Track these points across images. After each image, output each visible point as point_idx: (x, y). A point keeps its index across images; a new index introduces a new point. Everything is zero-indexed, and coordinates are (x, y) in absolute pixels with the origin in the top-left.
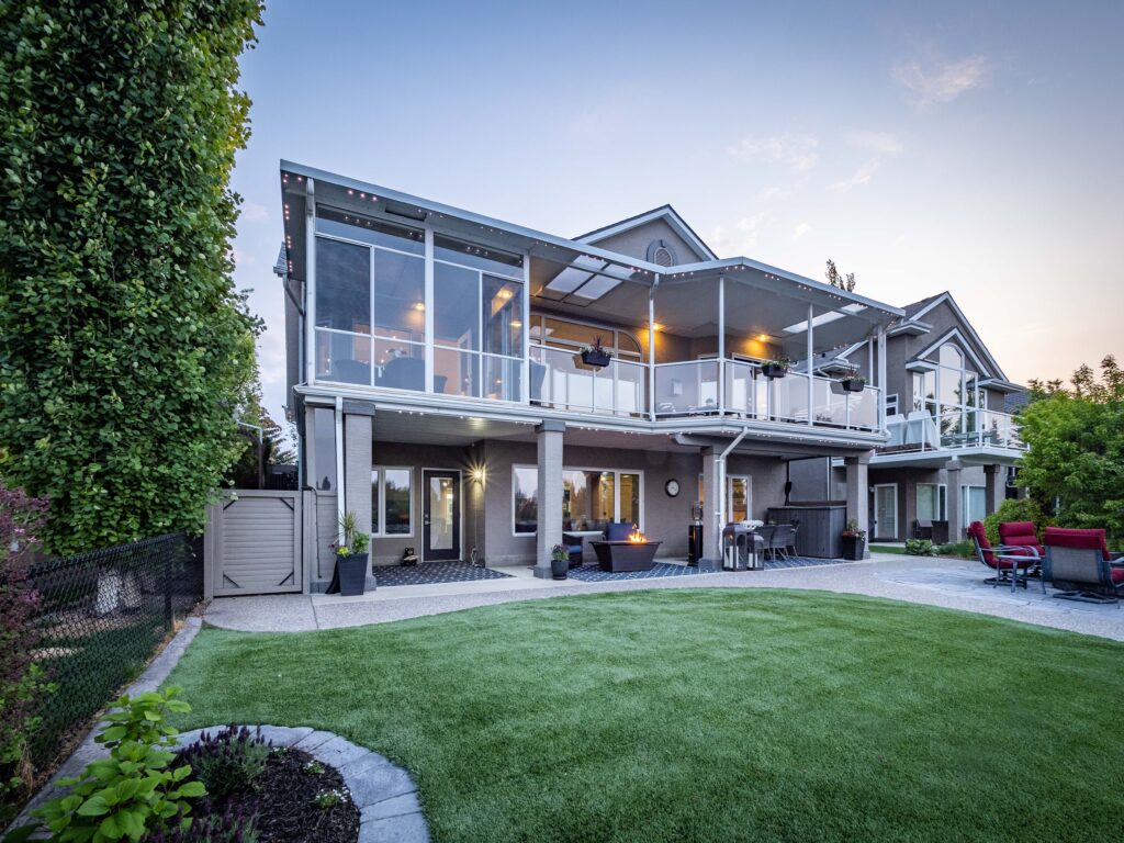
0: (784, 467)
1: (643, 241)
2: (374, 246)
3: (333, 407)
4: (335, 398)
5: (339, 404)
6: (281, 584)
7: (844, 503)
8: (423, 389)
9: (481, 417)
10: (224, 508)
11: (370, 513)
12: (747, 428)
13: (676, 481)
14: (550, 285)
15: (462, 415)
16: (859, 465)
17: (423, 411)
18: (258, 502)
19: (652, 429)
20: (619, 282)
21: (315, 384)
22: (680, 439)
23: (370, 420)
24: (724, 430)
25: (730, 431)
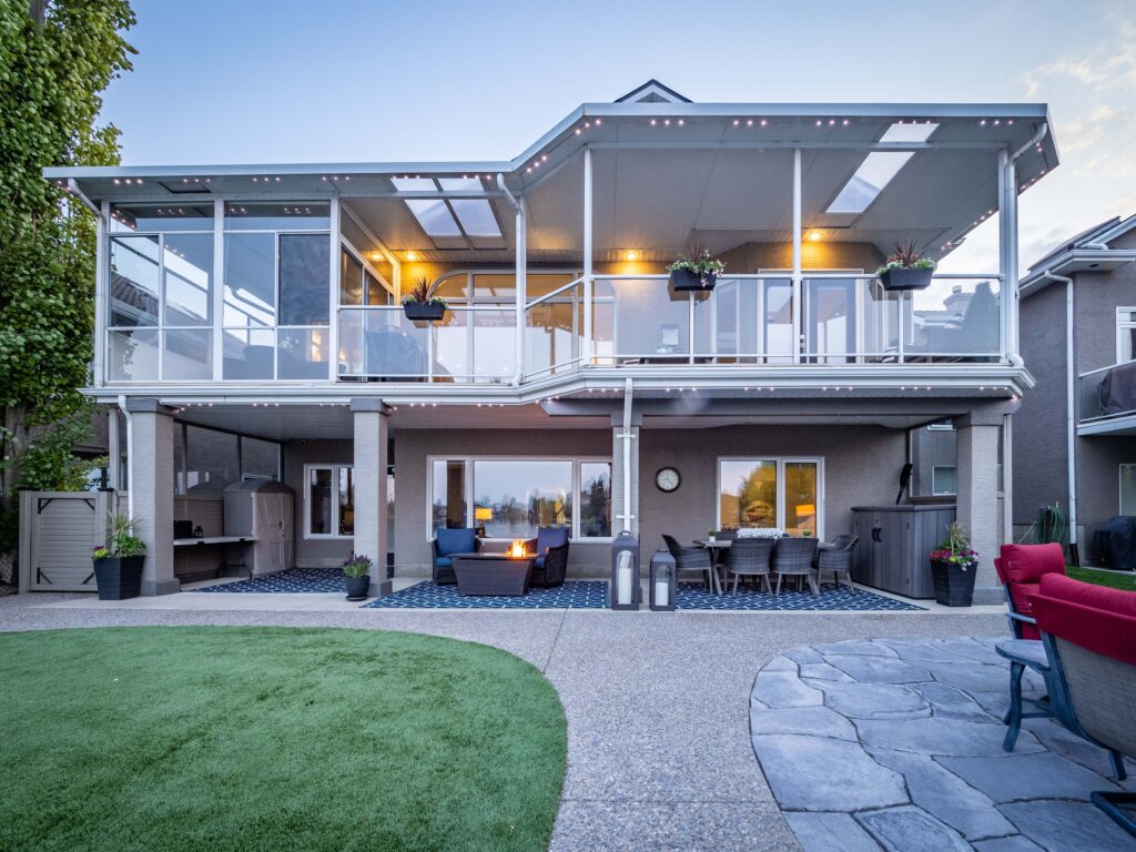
0: (901, 440)
2: (162, 232)
3: (118, 405)
4: (117, 396)
5: (122, 403)
6: (85, 583)
7: (953, 500)
9: (277, 401)
10: (40, 509)
11: (153, 515)
12: (632, 380)
13: (674, 469)
14: (429, 233)
15: (255, 401)
16: (974, 428)
17: (211, 401)
18: (67, 504)
19: (520, 396)
20: (486, 202)
21: (104, 384)
22: (552, 408)
23: (153, 416)
24: (591, 386)
25: (603, 386)
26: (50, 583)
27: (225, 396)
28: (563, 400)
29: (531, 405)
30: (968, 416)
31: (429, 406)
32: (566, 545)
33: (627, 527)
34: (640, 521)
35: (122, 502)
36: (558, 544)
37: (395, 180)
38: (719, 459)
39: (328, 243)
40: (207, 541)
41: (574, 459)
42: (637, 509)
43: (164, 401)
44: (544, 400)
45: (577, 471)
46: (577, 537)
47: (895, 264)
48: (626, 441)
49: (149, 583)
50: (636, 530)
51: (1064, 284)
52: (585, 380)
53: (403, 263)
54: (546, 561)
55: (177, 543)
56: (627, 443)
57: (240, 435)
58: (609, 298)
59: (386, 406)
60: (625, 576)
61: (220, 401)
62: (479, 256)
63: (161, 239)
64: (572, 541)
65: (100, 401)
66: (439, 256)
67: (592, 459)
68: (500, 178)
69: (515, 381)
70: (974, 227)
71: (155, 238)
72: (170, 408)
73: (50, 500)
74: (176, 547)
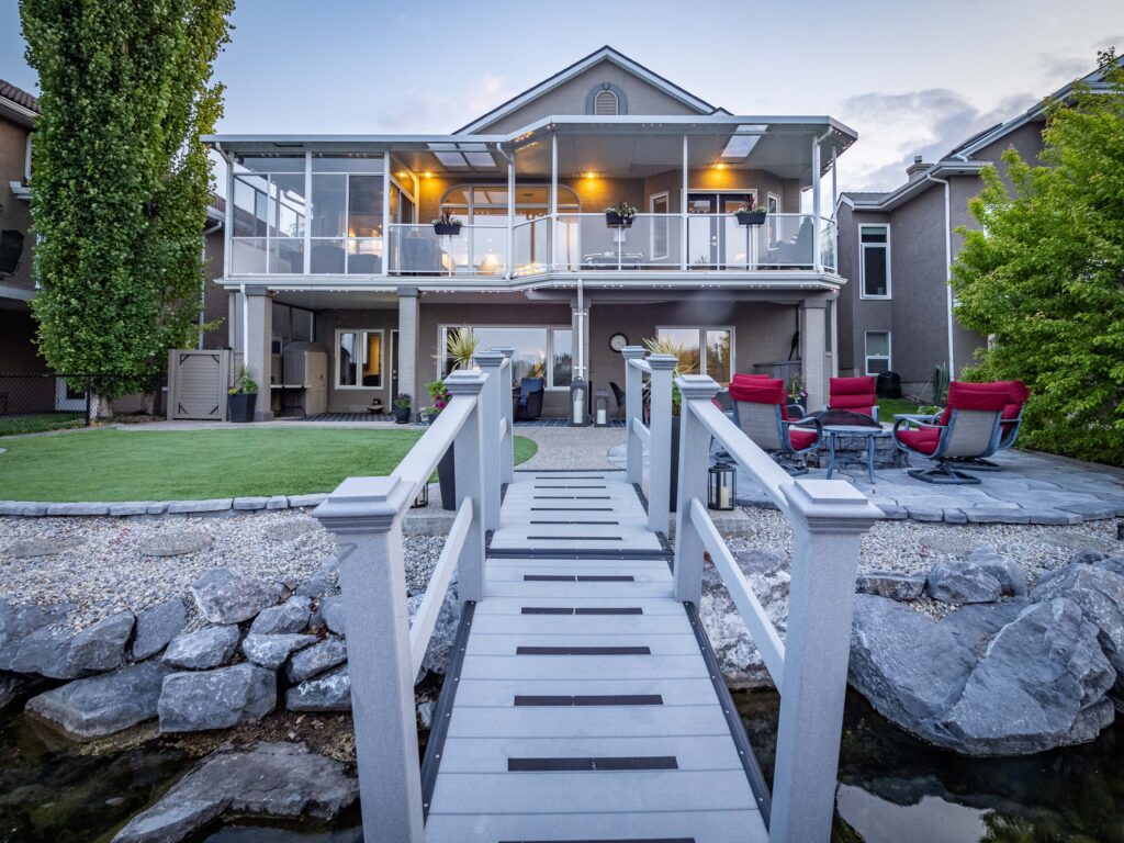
1: (581, 92)
3: (239, 291)
4: (239, 285)
5: (242, 288)
6: (212, 413)
8: (302, 271)
9: (346, 289)
10: (181, 362)
11: (262, 365)
12: (581, 280)
13: (622, 335)
14: (445, 164)
15: (331, 289)
16: (808, 311)
17: (302, 289)
18: (200, 358)
19: (511, 286)
20: (488, 154)
21: (229, 276)
22: (532, 296)
23: (263, 298)
24: (556, 284)
25: (564, 284)
26: (186, 413)
27: (312, 285)
28: (539, 290)
29: (519, 292)
30: (802, 302)
31: (449, 292)
32: (542, 391)
33: (581, 374)
34: (590, 372)
35: (237, 357)
36: (536, 390)
37: (429, 145)
38: (657, 327)
39: (382, 182)
40: (287, 386)
41: (549, 327)
42: (587, 363)
43: (270, 288)
44: (527, 290)
45: (550, 335)
46: (550, 387)
47: (742, 209)
48: (581, 317)
49: (259, 413)
50: (587, 376)
51: (944, 185)
52: (552, 280)
53: (421, 179)
54: (527, 402)
55: (272, 386)
56: (581, 319)
57: (291, 306)
58: (575, 205)
59: (420, 292)
60: (578, 406)
61: (309, 288)
62: (478, 175)
63: (269, 177)
64: (546, 389)
65: (226, 288)
66: (450, 175)
67: (559, 326)
68: (499, 146)
69: (508, 277)
70: (844, 151)
71: (265, 177)
72: (271, 292)
73: (188, 356)
74: (272, 389)
